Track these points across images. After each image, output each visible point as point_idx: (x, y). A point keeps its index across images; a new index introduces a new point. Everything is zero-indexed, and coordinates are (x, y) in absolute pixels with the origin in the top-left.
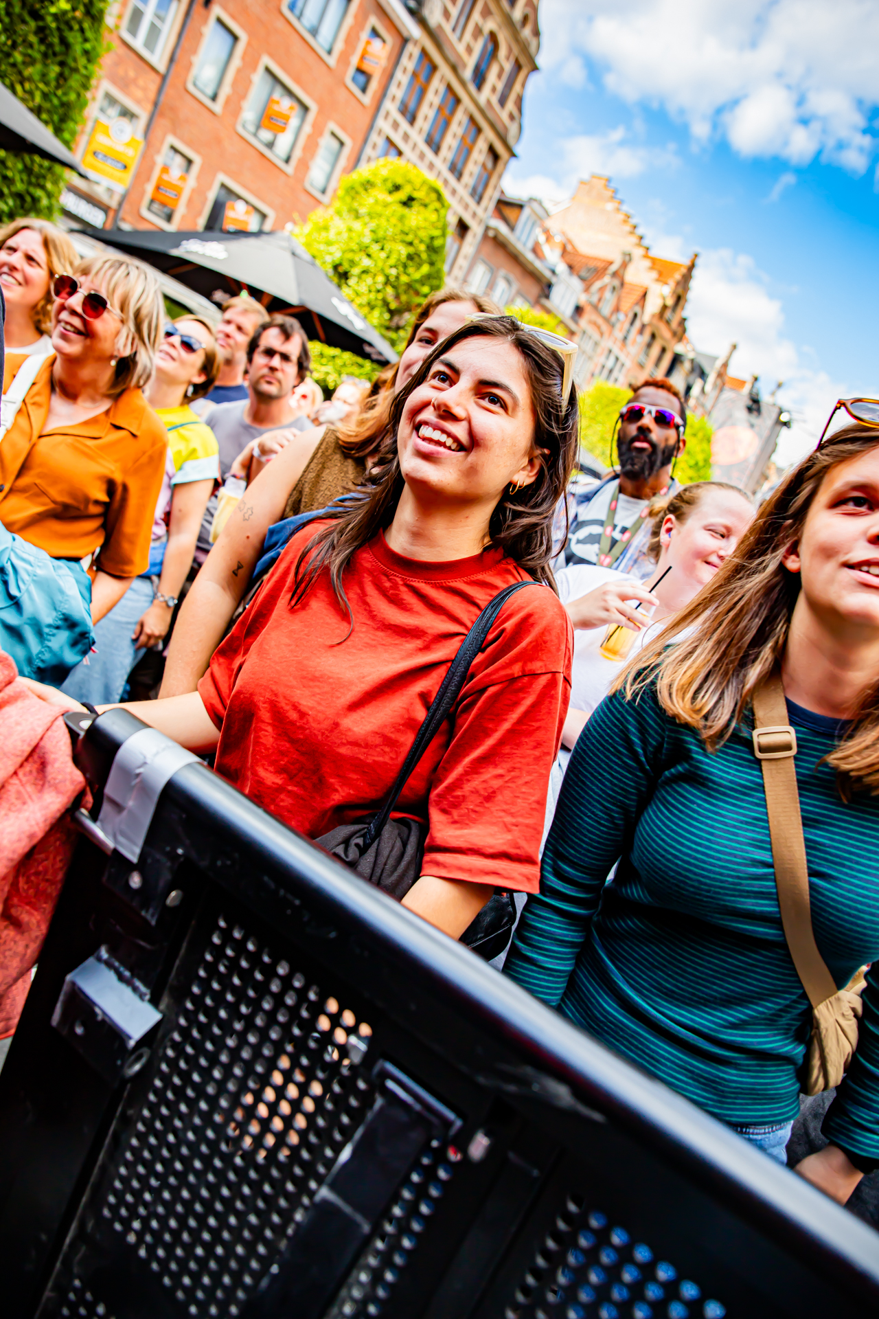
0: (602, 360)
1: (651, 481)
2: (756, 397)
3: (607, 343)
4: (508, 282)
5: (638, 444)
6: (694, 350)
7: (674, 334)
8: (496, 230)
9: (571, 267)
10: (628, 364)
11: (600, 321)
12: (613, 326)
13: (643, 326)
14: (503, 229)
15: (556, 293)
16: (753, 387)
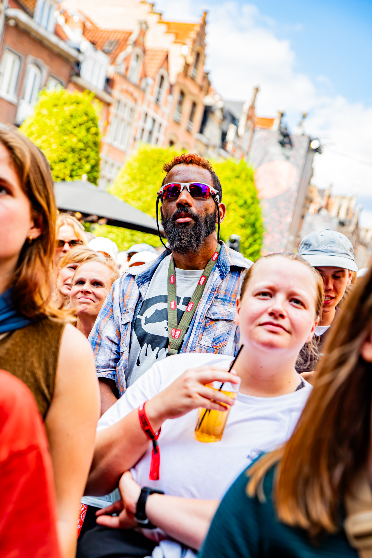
0: (141, 124)
1: (201, 250)
2: (285, 131)
3: (141, 108)
4: (38, 66)
5: (181, 220)
6: (221, 99)
7: (201, 88)
8: (15, 19)
9: (93, 43)
10: (165, 123)
11: (131, 89)
12: (144, 91)
13: (171, 86)
14: (22, 17)
15: (85, 70)
16: (280, 123)
